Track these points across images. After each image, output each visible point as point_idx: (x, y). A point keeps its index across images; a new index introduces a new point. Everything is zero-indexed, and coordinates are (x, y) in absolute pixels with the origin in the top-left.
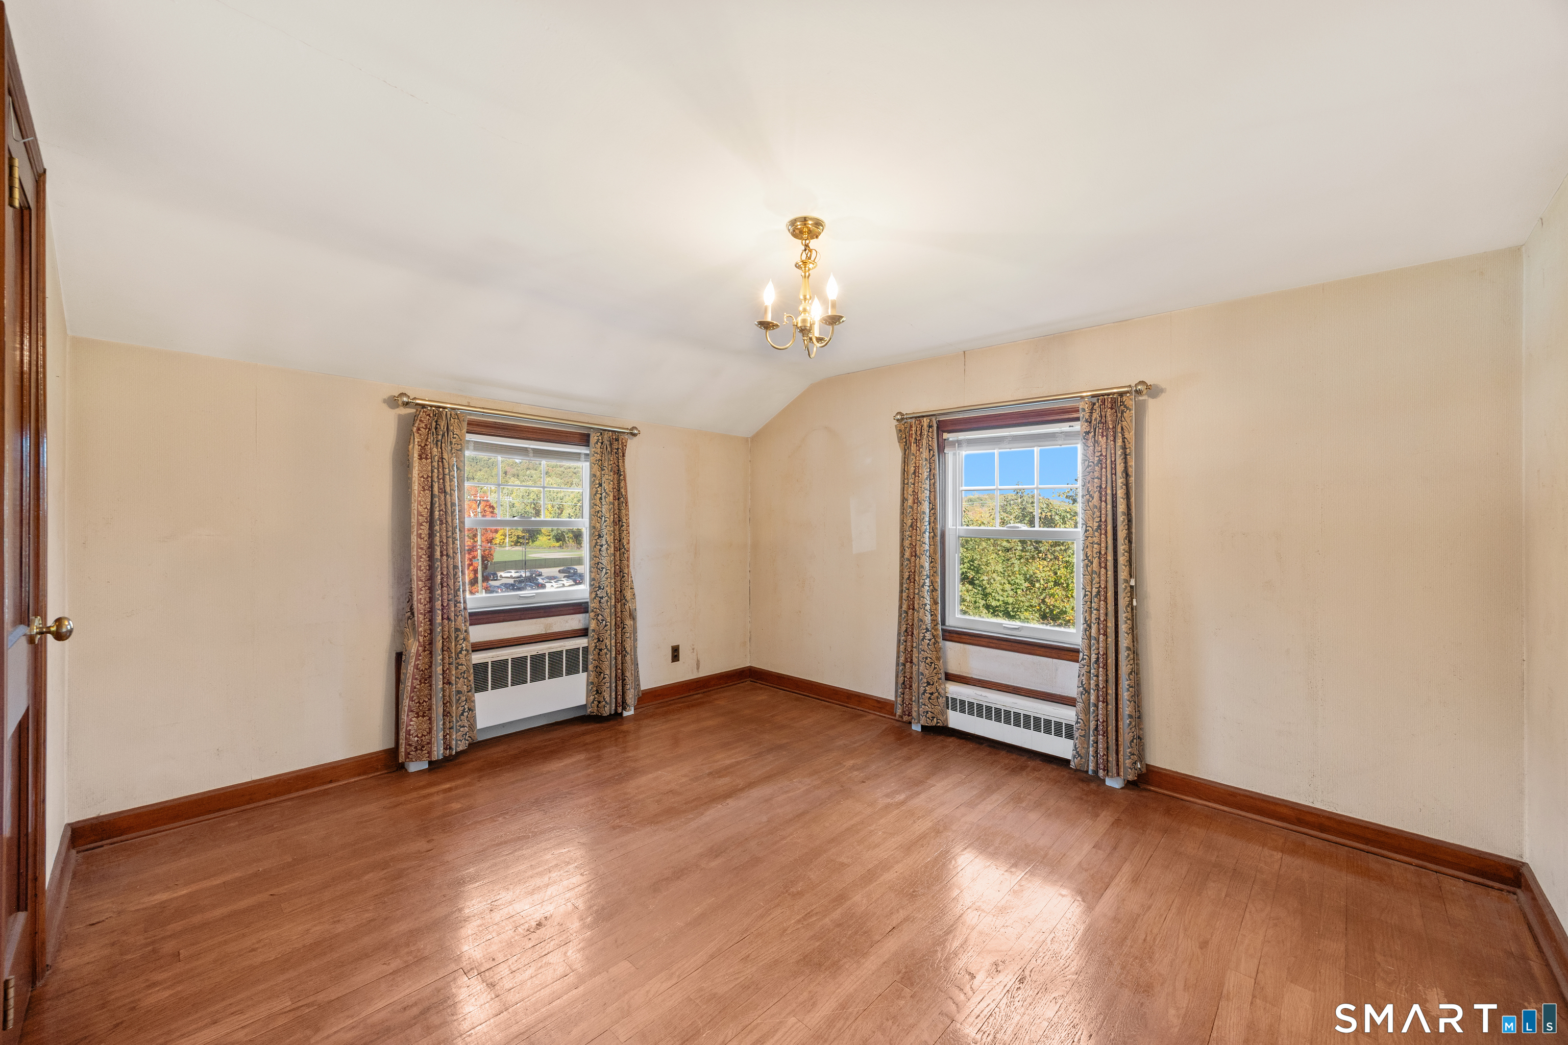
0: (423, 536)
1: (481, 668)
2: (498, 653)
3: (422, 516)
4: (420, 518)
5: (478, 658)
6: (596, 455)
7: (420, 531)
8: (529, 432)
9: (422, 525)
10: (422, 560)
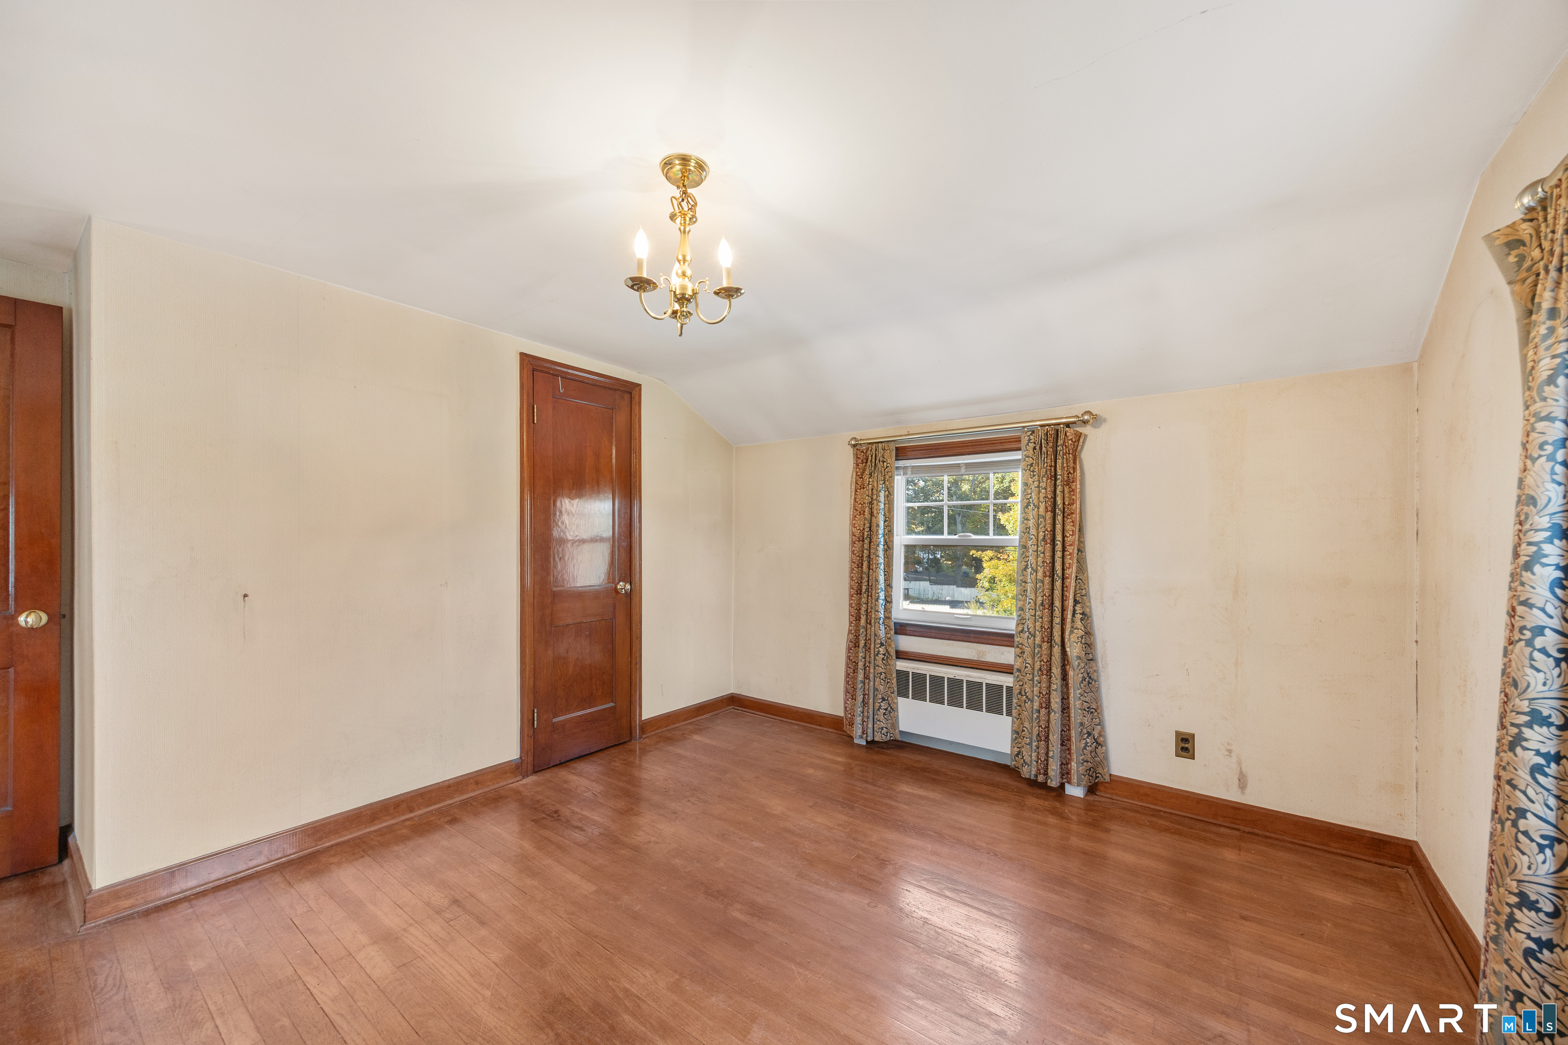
0: (855, 552)
1: (902, 676)
2: (919, 666)
3: (855, 536)
4: (854, 537)
5: (902, 665)
6: (1027, 459)
7: (854, 548)
8: (960, 447)
9: (855, 543)
10: (854, 572)
